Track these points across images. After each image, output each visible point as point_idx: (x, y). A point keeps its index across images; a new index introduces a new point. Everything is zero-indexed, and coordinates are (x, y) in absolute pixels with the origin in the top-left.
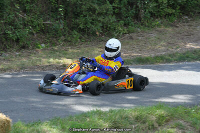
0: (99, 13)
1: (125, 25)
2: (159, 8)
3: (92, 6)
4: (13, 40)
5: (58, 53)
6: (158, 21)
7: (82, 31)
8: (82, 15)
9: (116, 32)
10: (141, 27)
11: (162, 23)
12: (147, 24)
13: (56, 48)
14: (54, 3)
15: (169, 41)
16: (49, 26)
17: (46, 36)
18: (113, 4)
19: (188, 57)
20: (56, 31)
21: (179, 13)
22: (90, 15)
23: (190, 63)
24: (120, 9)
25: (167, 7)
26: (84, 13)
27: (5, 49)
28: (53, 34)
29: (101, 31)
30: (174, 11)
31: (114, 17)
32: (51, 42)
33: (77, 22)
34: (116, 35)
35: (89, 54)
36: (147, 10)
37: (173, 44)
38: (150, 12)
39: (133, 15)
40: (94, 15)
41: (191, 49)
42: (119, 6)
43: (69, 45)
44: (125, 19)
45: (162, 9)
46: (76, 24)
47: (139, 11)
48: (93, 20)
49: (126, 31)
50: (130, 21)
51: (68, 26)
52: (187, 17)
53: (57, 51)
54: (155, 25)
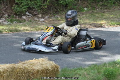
4: (63, 5)
5: (97, 15)
13: (95, 11)
17: (88, 2)
27: (57, 12)
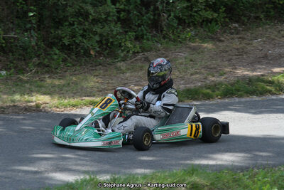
0: (93, 20)
1: (137, 38)
2: (191, 10)
3: (83, 8)
6: (190, 32)
7: (67, 49)
8: (67, 23)
9: (123, 51)
10: (163, 41)
11: (196, 35)
12: (173, 37)
14: (21, 3)
15: (209, 63)
16: (12, 41)
18: (118, 5)
19: (238, 90)
20: (25, 49)
21: (224, 18)
22: (80, 23)
23: (243, 100)
24: (129, 12)
25: (205, 9)
26: (71, 20)
28: (20, 55)
29: (98, 49)
30: (216, 15)
31: (119, 25)
32: (15, 68)
33: (58, 34)
34: (122, 55)
35: (79, 87)
36: (172, 14)
37: (215, 68)
38: (177, 18)
39: (149, 22)
40: (87, 23)
41: (244, 77)
42: (127, 8)
43: (47, 72)
44: (136, 28)
45: (196, 12)
46: (57, 38)
47: (159, 15)
48: (84, 30)
49: (138, 49)
50: (145, 32)
51: (44, 41)
52: (237, 25)
53: (27, 82)
54: (185, 39)
